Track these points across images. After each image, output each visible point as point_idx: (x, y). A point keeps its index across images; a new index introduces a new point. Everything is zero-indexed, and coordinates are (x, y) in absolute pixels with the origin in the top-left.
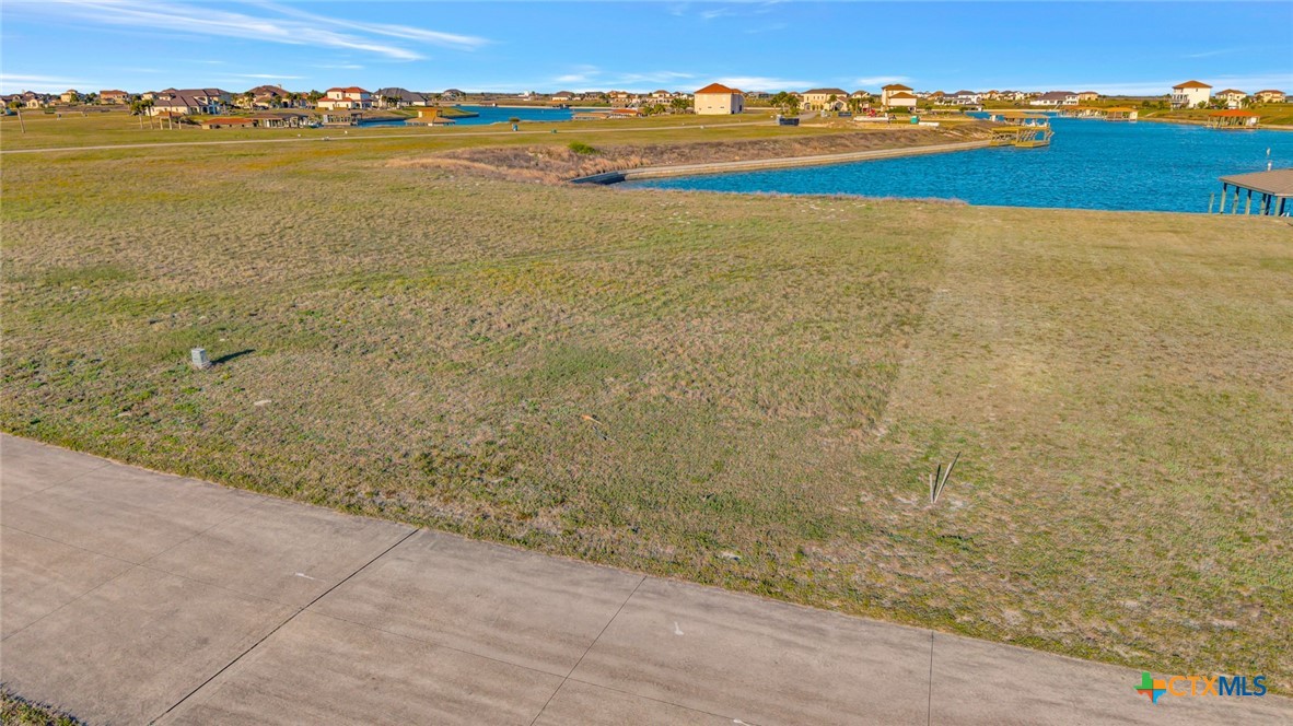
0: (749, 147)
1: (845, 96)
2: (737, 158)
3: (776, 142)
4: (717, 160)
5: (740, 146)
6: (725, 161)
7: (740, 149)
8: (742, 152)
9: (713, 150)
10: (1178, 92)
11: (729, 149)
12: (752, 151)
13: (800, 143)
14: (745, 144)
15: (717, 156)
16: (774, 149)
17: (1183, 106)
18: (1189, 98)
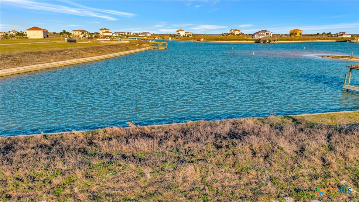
0: (58, 53)
1: (87, 32)
2: (52, 60)
3: (71, 50)
4: (40, 62)
5: (52, 53)
6: (45, 63)
7: (52, 55)
8: (54, 56)
9: (36, 57)
10: (178, 32)
11: (46, 55)
12: (59, 56)
13: (83, 51)
14: (55, 52)
15: (39, 59)
16: (71, 54)
17: (179, 36)
18: (180, 34)
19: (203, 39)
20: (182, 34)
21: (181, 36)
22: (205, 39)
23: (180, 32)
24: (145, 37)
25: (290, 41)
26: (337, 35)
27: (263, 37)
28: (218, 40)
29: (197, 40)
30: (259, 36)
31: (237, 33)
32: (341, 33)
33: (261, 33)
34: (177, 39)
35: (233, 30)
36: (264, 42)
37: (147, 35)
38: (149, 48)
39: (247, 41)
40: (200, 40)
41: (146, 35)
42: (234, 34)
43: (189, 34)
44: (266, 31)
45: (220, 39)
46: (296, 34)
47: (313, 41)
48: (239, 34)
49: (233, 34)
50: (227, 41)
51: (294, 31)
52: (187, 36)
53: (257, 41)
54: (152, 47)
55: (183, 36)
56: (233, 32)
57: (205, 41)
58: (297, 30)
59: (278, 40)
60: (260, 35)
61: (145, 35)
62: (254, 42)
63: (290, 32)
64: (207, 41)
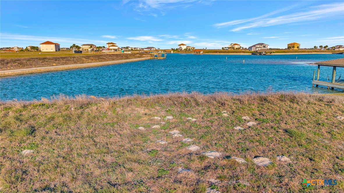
0: (61, 59)
2: (54, 64)
4: (43, 66)
6: (48, 66)
7: (56, 60)
8: (57, 62)
9: (41, 61)
11: (50, 61)
12: (62, 61)
13: (85, 58)
14: (59, 58)
15: (43, 63)
16: (73, 60)
17: (181, 50)
18: (182, 48)
19: (202, 52)
20: (184, 47)
21: (183, 50)
23: (181, 46)
25: (287, 53)
26: (334, 48)
27: (260, 49)
28: (217, 53)
29: (197, 53)
31: (237, 47)
32: (338, 46)
33: (258, 46)
34: (178, 52)
35: (232, 44)
36: (260, 54)
38: (149, 58)
39: (245, 53)
40: (199, 53)
43: (190, 48)
44: (262, 44)
45: (219, 52)
46: (293, 47)
47: (309, 53)
49: (233, 48)
50: (225, 53)
51: (291, 44)
52: (189, 50)
53: (254, 53)
54: (152, 58)
55: (185, 49)
56: (233, 46)
57: (205, 53)
58: (294, 44)
59: (274, 52)
60: (256, 48)
62: (251, 54)
63: (288, 46)
64: (206, 53)
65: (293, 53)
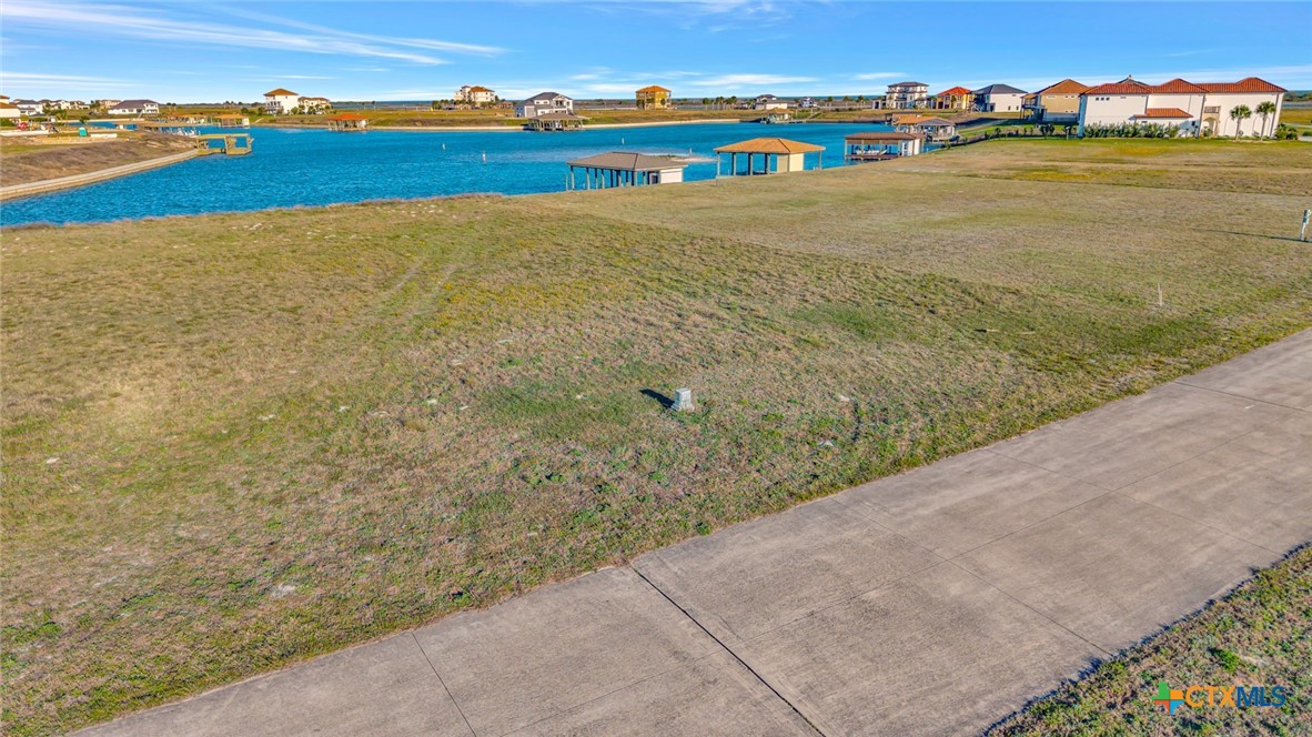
10: (271, 99)
17: (280, 112)
18: (282, 104)
19: (364, 123)
20: (288, 104)
21: (285, 112)
22: (370, 122)
23: (278, 98)
24: (136, 116)
26: (752, 103)
27: (547, 111)
29: (346, 126)
30: (536, 110)
31: (485, 100)
33: (542, 102)
34: (271, 121)
35: (468, 90)
36: (547, 126)
37: (143, 112)
39: (503, 125)
40: (355, 126)
41: (139, 111)
42: (474, 103)
43: (315, 103)
44: (554, 95)
46: (651, 101)
48: (490, 103)
49: (470, 102)
50: (441, 125)
51: (646, 92)
52: (309, 113)
53: (529, 126)
55: (294, 111)
56: (469, 97)
57: (373, 127)
58: (654, 90)
59: (585, 122)
60: (537, 107)
61: (135, 111)
62: (522, 127)
64: (378, 128)
65: (638, 122)
